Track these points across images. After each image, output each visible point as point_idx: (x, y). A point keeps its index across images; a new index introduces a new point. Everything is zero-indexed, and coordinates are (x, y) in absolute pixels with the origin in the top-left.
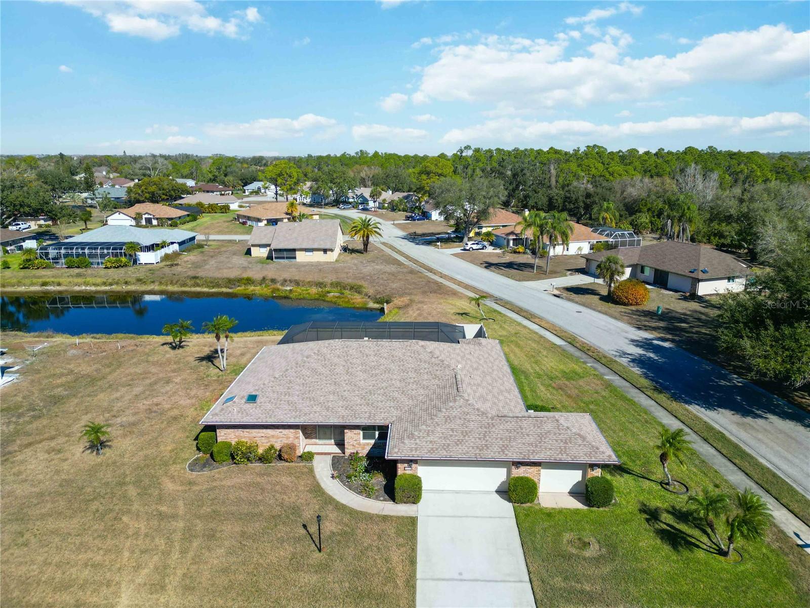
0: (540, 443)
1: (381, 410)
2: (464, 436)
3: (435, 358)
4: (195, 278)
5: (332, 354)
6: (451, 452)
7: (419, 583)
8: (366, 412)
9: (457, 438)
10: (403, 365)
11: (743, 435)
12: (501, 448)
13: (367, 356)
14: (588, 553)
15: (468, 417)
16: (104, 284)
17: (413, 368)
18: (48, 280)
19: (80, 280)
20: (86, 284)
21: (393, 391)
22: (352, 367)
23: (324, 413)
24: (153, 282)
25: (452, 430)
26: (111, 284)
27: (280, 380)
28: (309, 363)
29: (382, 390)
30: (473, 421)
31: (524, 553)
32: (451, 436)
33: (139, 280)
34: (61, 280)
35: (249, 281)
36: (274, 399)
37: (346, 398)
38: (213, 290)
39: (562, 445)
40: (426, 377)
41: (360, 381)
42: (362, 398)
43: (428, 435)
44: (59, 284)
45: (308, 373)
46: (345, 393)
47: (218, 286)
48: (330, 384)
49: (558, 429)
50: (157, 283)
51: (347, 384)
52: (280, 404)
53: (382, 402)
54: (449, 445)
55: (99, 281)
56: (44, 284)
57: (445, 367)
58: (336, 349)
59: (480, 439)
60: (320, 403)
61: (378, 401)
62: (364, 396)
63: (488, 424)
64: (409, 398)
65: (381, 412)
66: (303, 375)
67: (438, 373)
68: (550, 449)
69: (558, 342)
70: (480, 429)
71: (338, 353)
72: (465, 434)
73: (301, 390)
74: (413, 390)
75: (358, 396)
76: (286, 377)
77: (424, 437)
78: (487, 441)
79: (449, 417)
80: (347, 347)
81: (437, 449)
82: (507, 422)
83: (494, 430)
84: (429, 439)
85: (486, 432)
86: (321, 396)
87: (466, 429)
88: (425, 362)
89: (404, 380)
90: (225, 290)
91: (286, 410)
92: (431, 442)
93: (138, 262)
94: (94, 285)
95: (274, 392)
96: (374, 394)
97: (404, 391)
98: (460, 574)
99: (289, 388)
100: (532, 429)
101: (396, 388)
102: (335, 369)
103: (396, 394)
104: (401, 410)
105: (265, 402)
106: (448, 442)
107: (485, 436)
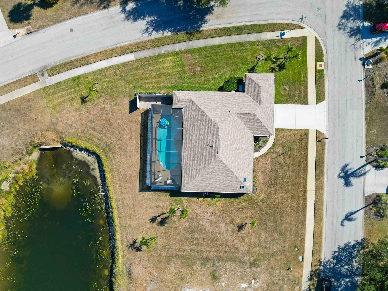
2: (267, 114)
5: (226, 157)
7: (296, 128)
10: (231, 131)
11: (225, 21)
12: (271, 104)
14: (287, 89)
17: (232, 128)
22: (232, 149)
23: (250, 156)
28: (229, 165)
29: (242, 138)
30: (263, 111)
32: (267, 117)
36: (245, 172)
40: (236, 124)
41: (237, 146)
45: (234, 164)
46: (243, 150)
51: (239, 150)
57: (232, 117)
60: (246, 157)
61: (246, 139)
64: (245, 129)
71: (225, 154)
73: (241, 165)
74: (241, 128)
75: (244, 146)
77: (267, 125)
79: (261, 117)
80: (223, 152)
81: (271, 122)
82: (263, 100)
83: (265, 105)
86: (243, 158)
89: (237, 131)
95: (242, 173)
96: (243, 141)
97: (242, 131)
98: (294, 119)
100: (265, 94)
101: (240, 134)
102: (232, 155)
103: (243, 134)
104: (249, 132)
105: (246, 175)
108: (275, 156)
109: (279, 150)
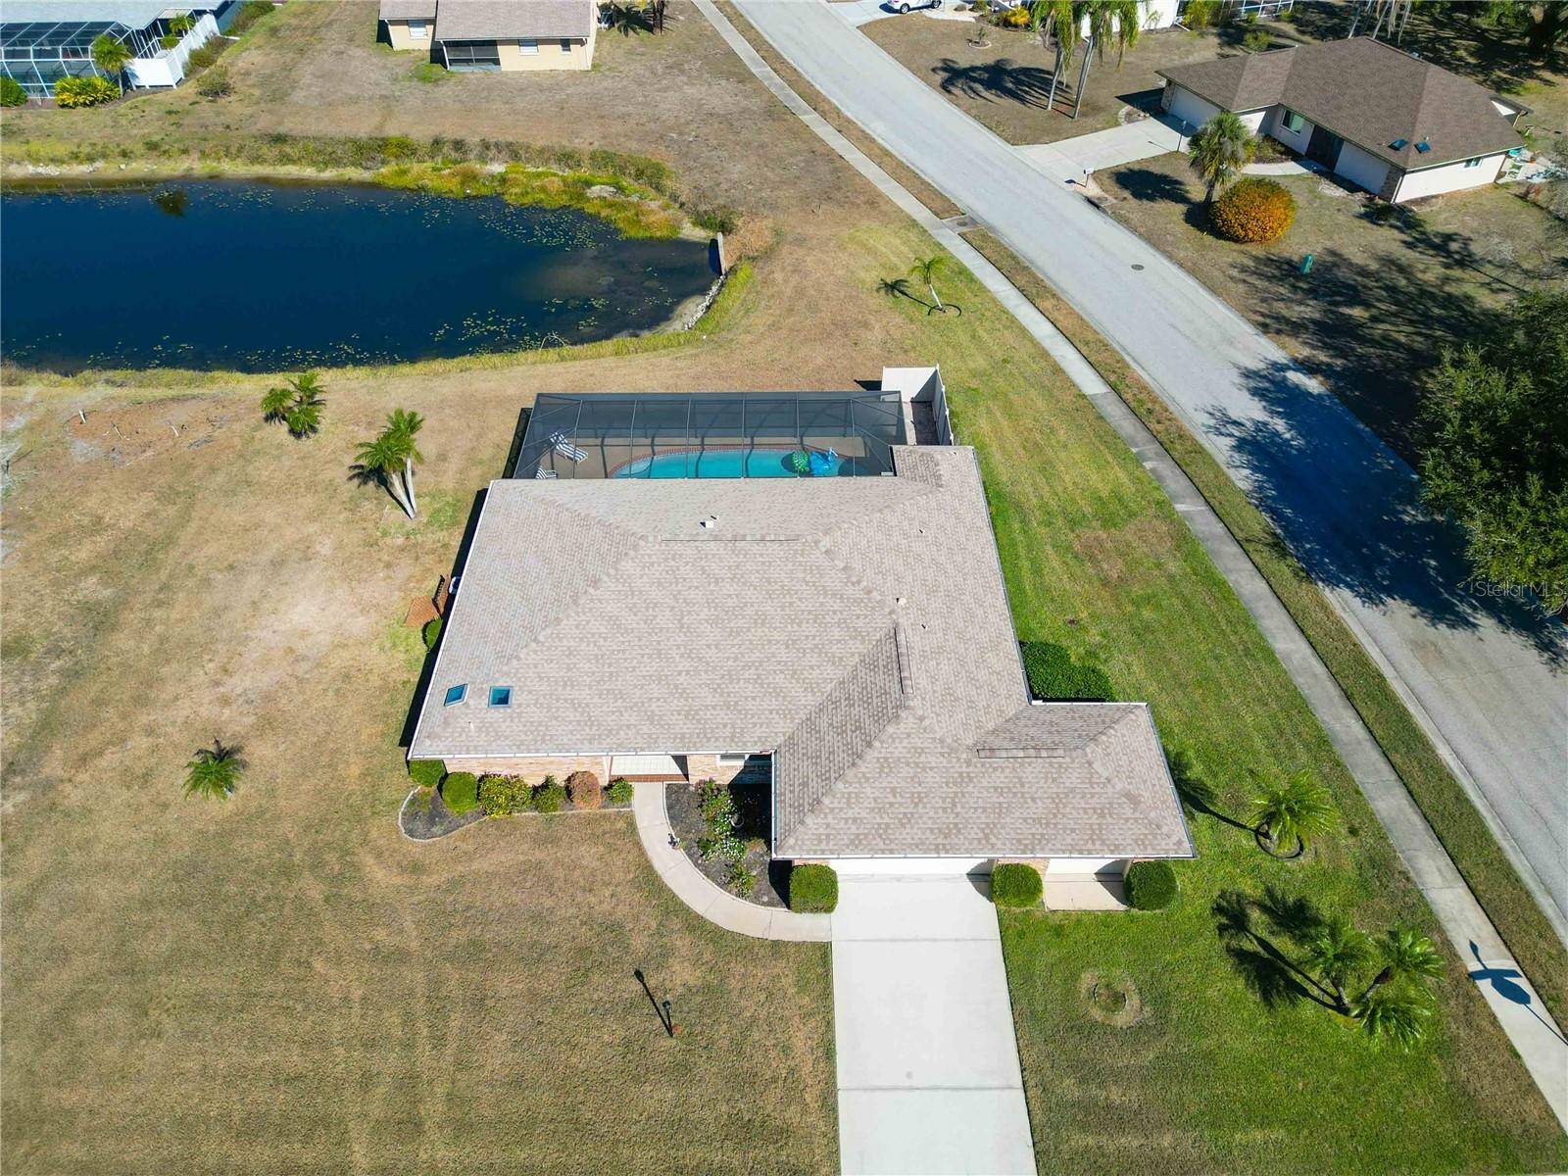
0: (1055, 816)
1: (754, 720)
2: (916, 805)
3: (853, 584)
4: (279, 139)
5: (645, 578)
6: (891, 841)
7: (842, 1097)
8: (725, 726)
9: (902, 810)
10: (791, 604)
11: (1420, 678)
12: (983, 830)
13: (717, 582)
14: (1123, 1019)
15: (922, 759)
16: (75, 157)
17: (810, 612)
19: (15, 146)
20: (32, 158)
21: (775, 671)
22: (689, 612)
23: (645, 729)
24: (185, 151)
25: (893, 791)
26: (91, 159)
27: (549, 649)
28: (600, 601)
29: (752, 671)
30: (931, 769)
31: (1015, 1023)
32: (891, 804)
33: (153, 147)
35: (405, 149)
36: (544, 696)
37: (684, 689)
38: (329, 174)
39: (1094, 820)
40: (836, 633)
41: (708, 646)
42: (715, 690)
43: (848, 803)
45: (602, 630)
46: (681, 679)
47: (336, 162)
48: (650, 656)
49: (1091, 783)
50: (196, 155)
51: (682, 655)
52: (558, 709)
53: (754, 698)
54: (887, 825)
55: (61, 150)
57: (873, 608)
58: (652, 564)
59: (944, 810)
60: (636, 704)
61: (746, 698)
62: (719, 685)
63: (961, 773)
64: (806, 689)
65: (755, 725)
66: (593, 635)
67: (860, 623)
68: (1073, 830)
69: (1091, 384)
70: (945, 789)
71: (657, 575)
72: (918, 800)
73: (593, 673)
74: (812, 668)
75: (708, 685)
76: (560, 640)
77: (841, 809)
78: (957, 815)
79: (886, 759)
80: (674, 559)
81: (866, 835)
82: (995, 769)
83: (970, 789)
84: (850, 813)
85: (956, 793)
86: (636, 686)
87: (920, 789)
88: (834, 595)
89: (794, 642)
90: (355, 174)
91: (570, 722)
92: (855, 820)
93: (134, 83)
94: (55, 161)
95: (541, 678)
96: (739, 680)
97: (795, 672)
98: (909, 1075)
99: (569, 669)
100: (1041, 784)
101: (779, 663)
102: (655, 617)
103: (779, 679)
104: (793, 719)
105: (528, 706)
106: (887, 820)
107: (954, 805)
108: (639, 943)
109: (677, 967)
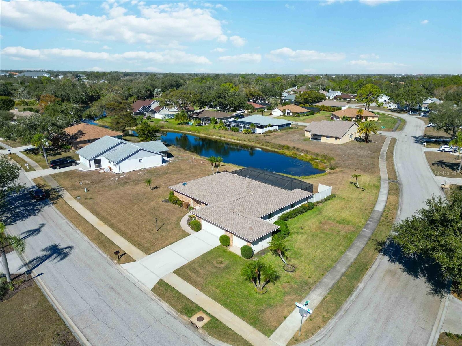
0: (235, 225)
4: (268, 142)
6: (207, 217)
7: (166, 248)
8: (207, 199)
12: (222, 222)
13: (227, 181)
14: (218, 265)
15: (224, 209)
16: (238, 139)
17: (235, 189)
18: (222, 135)
19: (231, 137)
20: (232, 139)
21: (222, 195)
22: (219, 183)
23: (197, 195)
24: (253, 142)
25: (215, 211)
28: (209, 178)
29: (219, 193)
32: (213, 213)
33: (249, 140)
34: (226, 136)
35: (288, 148)
36: (190, 186)
38: (272, 149)
39: (241, 228)
40: (236, 193)
41: (216, 188)
42: (211, 194)
44: (225, 137)
46: (208, 191)
47: (274, 147)
48: (208, 187)
49: (246, 223)
51: (212, 188)
53: (215, 197)
54: (209, 215)
55: (236, 138)
56: (220, 136)
57: (246, 192)
59: (219, 217)
60: (199, 191)
64: (223, 199)
65: (211, 200)
66: (204, 181)
67: (242, 193)
68: (236, 228)
71: (220, 177)
73: (198, 186)
74: (227, 196)
78: (221, 218)
79: (219, 206)
80: (224, 176)
82: (233, 215)
83: (226, 215)
85: (224, 215)
86: (202, 189)
87: (219, 212)
88: (242, 188)
89: (229, 192)
90: (276, 150)
91: (189, 190)
93: (255, 132)
94: (235, 139)
95: (192, 184)
96: (215, 194)
97: (224, 196)
98: (177, 251)
99: (196, 184)
100: (238, 220)
105: (187, 186)
108: (168, 222)
109: (169, 226)
